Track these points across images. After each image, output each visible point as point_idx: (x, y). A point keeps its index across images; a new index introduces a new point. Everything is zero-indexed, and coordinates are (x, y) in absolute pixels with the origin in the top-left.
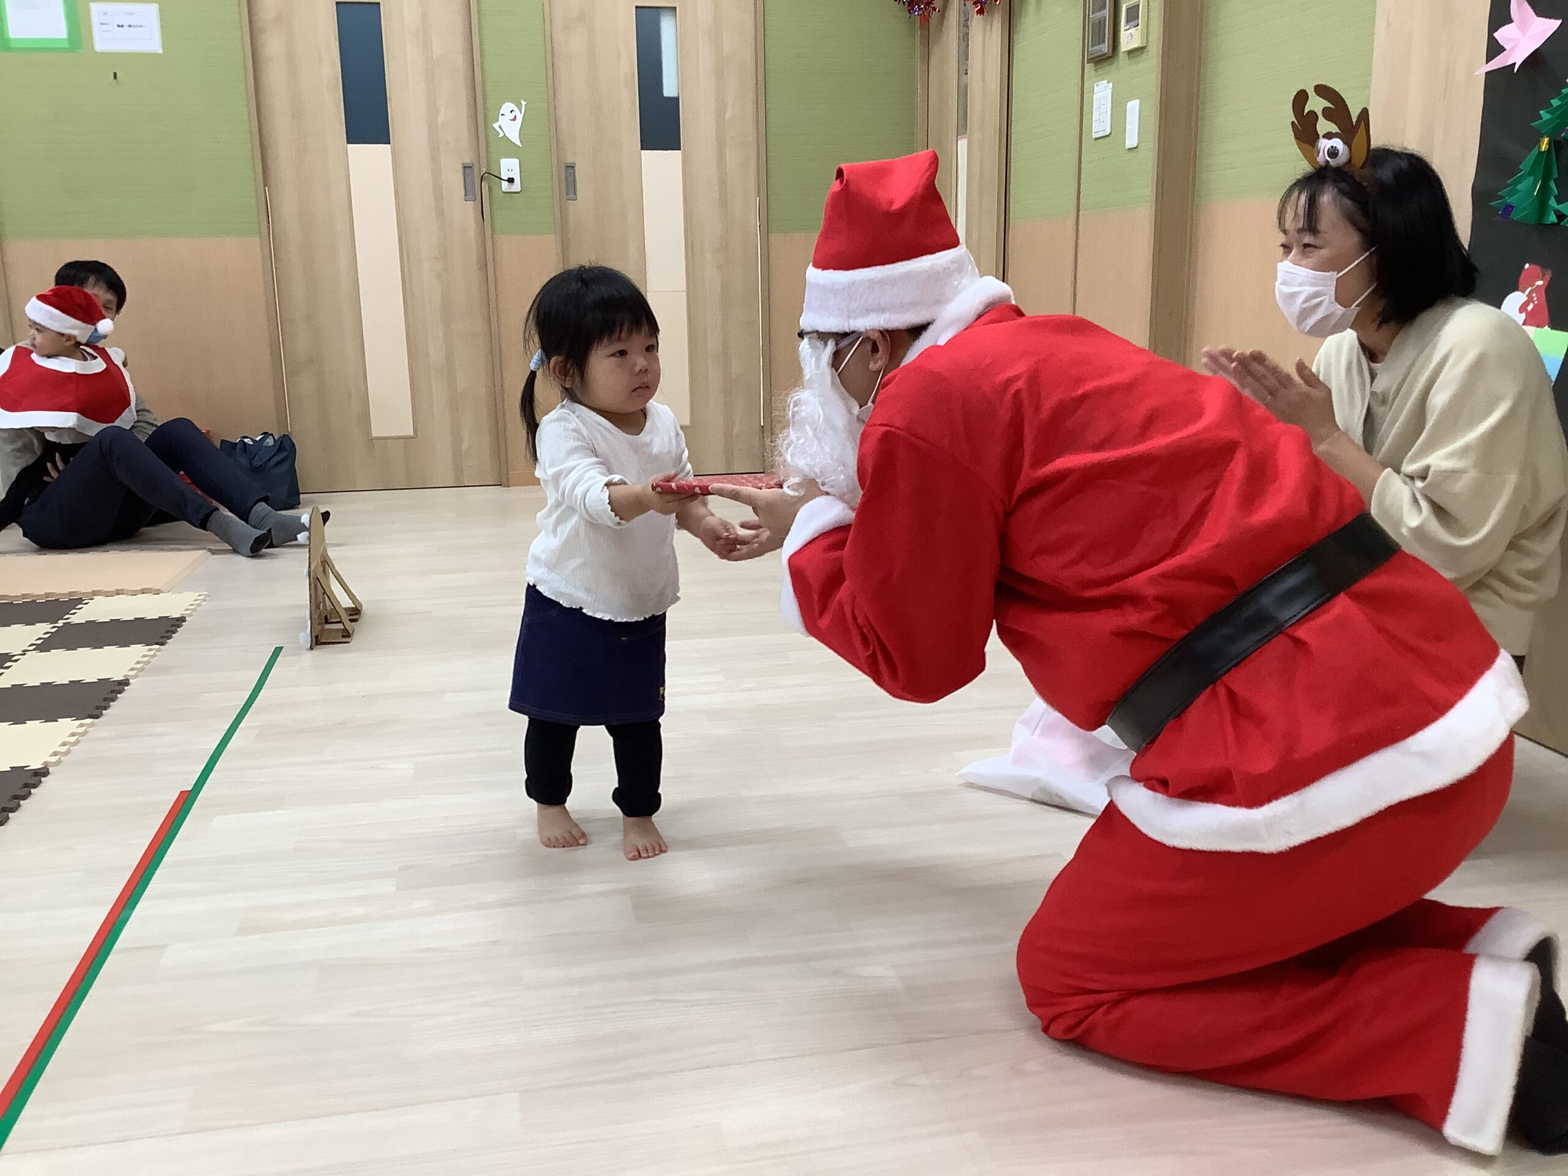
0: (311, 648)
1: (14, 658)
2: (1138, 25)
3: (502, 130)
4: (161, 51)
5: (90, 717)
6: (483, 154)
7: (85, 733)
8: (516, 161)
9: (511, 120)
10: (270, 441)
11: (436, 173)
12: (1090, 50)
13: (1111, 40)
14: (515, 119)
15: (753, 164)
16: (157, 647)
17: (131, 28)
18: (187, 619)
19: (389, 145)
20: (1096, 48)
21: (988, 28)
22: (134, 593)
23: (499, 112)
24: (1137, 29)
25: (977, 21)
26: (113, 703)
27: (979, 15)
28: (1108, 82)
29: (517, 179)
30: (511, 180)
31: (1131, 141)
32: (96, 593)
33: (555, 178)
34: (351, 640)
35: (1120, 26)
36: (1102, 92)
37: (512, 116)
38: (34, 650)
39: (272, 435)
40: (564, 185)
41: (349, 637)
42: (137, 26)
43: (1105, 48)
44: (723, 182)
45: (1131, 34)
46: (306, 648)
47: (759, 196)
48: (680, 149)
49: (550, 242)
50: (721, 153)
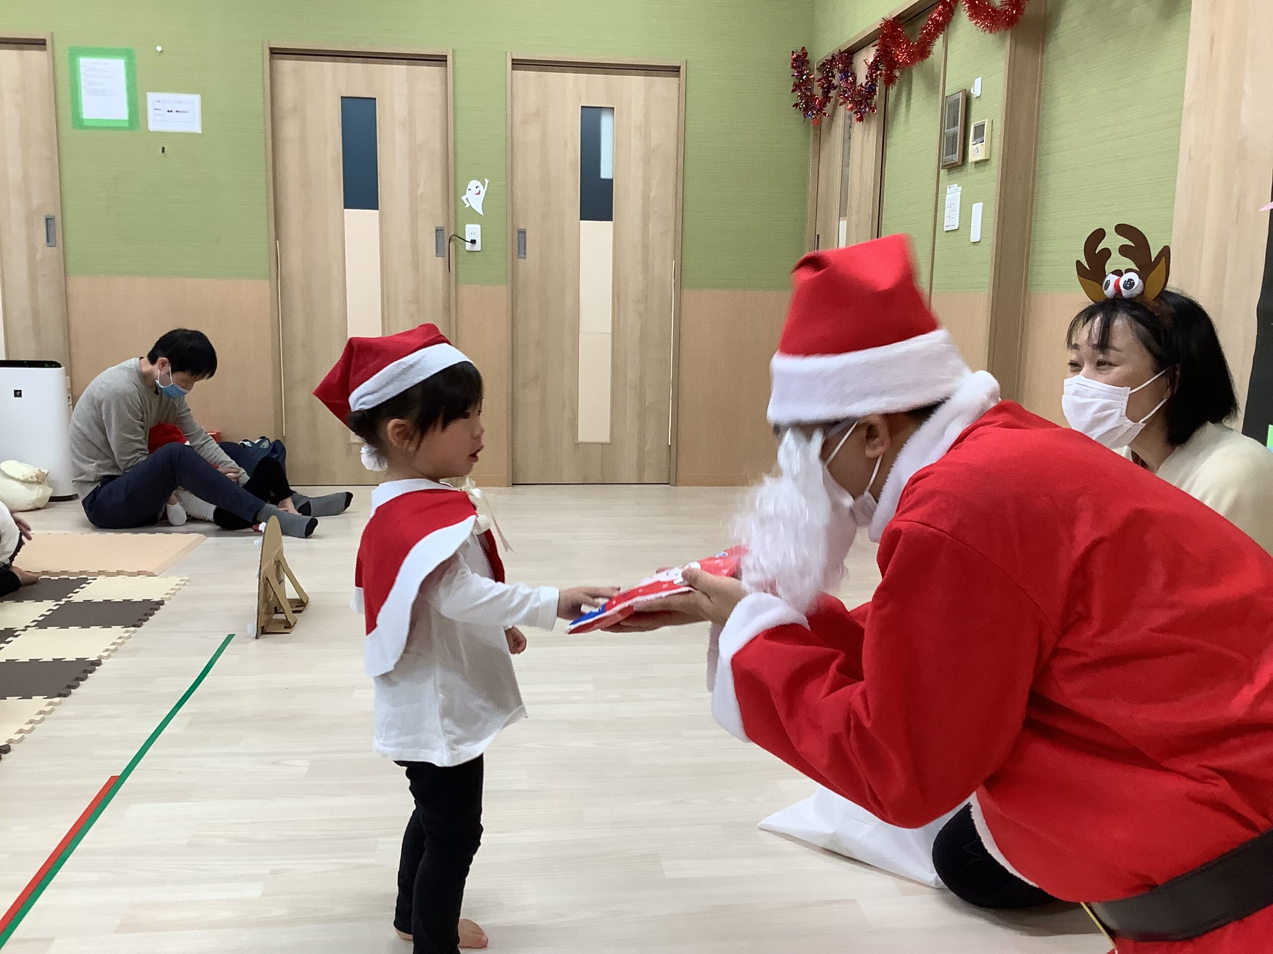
0: (257, 637)
1: (16, 634)
2: (983, 142)
3: (469, 202)
4: (200, 132)
5: (59, 695)
6: (452, 220)
7: (52, 711)
8: (478, 226)
9: (476, 194)
10: (266, 445)
11: (414, 233)
12: (944, 158)
13: (961, 151)
14: (479, 193)
15: (671, 234)
16: (132, 629)
17: (178, 113)
18: (165, 602)
19: (377, 211)
20: (948, 157)
21: (866, 133)
22: (131, 574)
23: (467, 188)
24: (982, 145)
25: (858, 126)
26: (83, 682)
27: (859, 122)
28: (958, 186)
29: (478, 241)
30: (473, 242)
31: (975, 235)
32: (100, 573)
33: (509, 240)
34: (291, 631)
35: (969, 142)
36: (953, 194)
37: (477, 191)
38: (34, 626)
39: (268, 439)
40: (516, 249)
41: (291, 628)
42: (183, 112)
43: (956, 158)
44: (645, 247)
45: (977, 148)
46: (252, 637)
47: (675, 260)
48: (612, 220)
49: (503, 290)
50: (645, 225)
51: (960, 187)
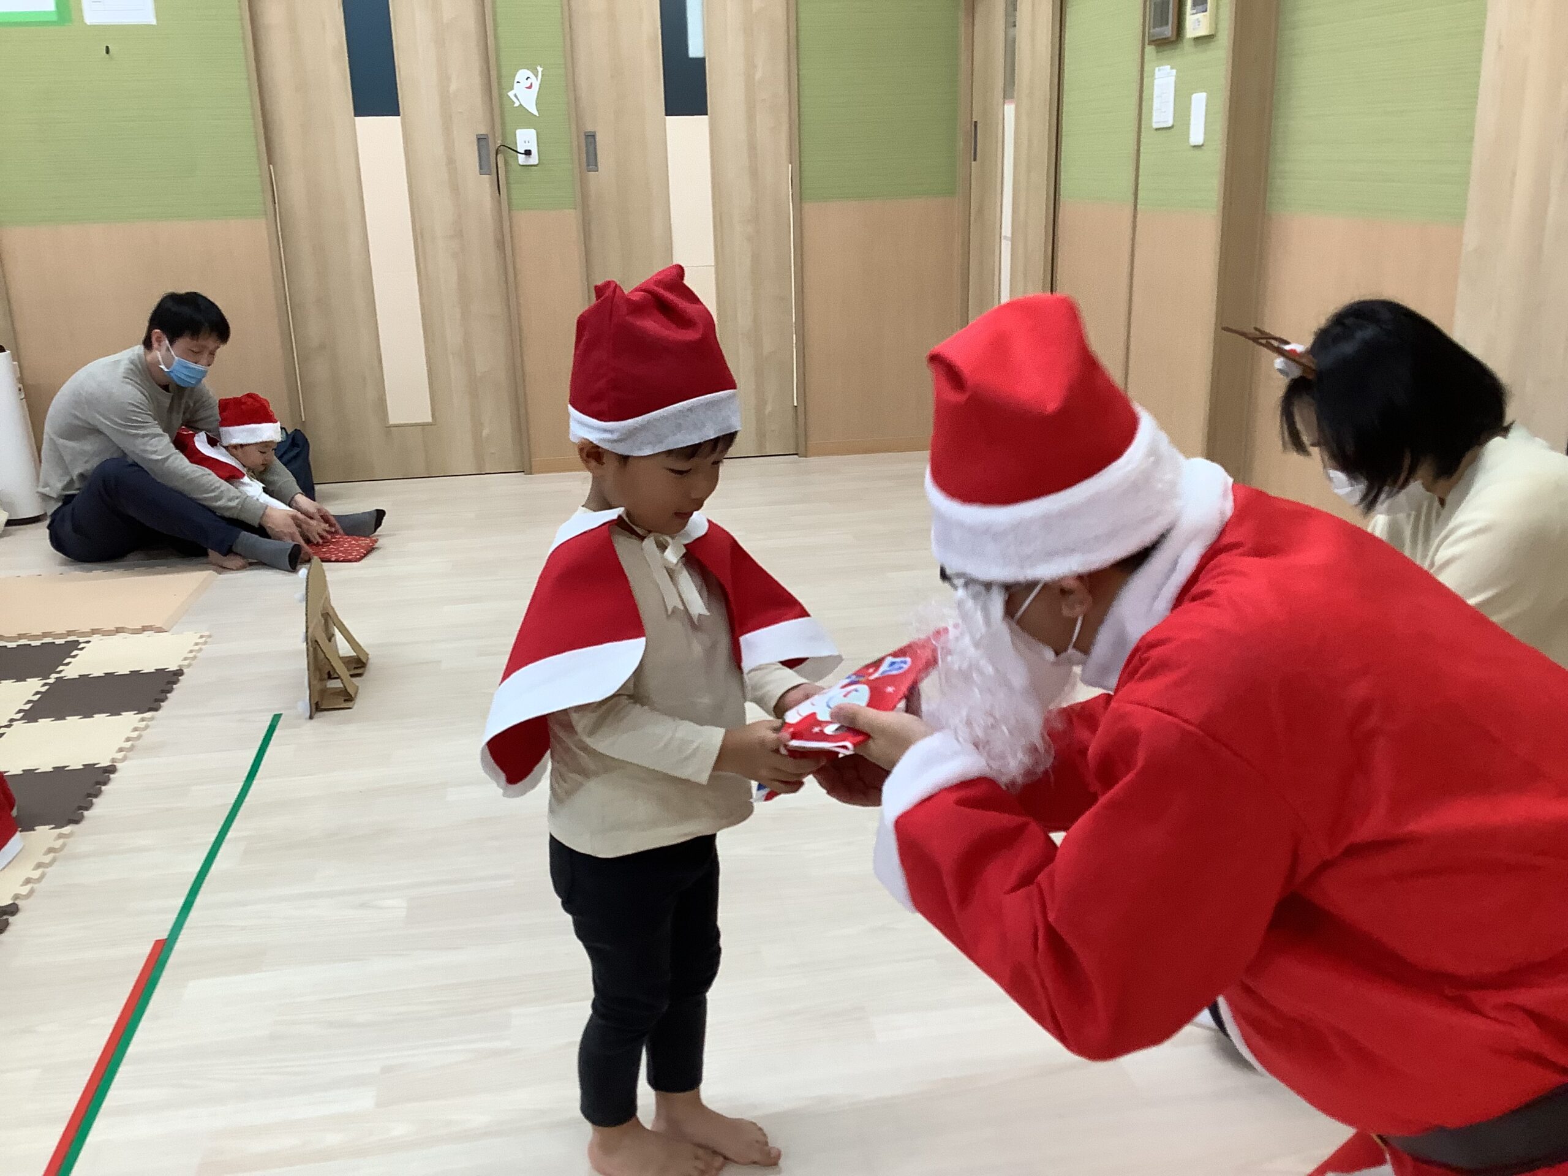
0: (311, 717)
2: (1206, 11)
3: (518, 100)
4: (154, 22)
5: (69, 823)
6: (498, 126)
7: (63, 846)
8: (533, 132)
9: (527, 88)
11: (449, 145)
12: (1151, 31)
13: (1175, 23)
14: (530, 87)
15: (785, 127)
16: (150, 713)
18: (185, 670)
19: (399, 117)
20: (1158, 30)
22: (136, 632)
23: (514, 79)
24: (1204, 15)
26: (97, 799)
28: (1172, 68)
29: (535, 152)
30: (528, 153)
31: (1197, 136)
32: (94, 632)
33: (575, 148)
34: (353, 705)
35: (1185, 11)
36: (1164, 78)
37: (528, 84)
38: (21, 719)
40: (585, 159)
41: (351, 701)
43: (1168, 31)
44: (752, 147)
45: (1198, 19)
46: (305, 717)
47: (791, 163)
48: (707, 114)
49: (571, 217)
50: (751, 117)
51: (1174, 71)
